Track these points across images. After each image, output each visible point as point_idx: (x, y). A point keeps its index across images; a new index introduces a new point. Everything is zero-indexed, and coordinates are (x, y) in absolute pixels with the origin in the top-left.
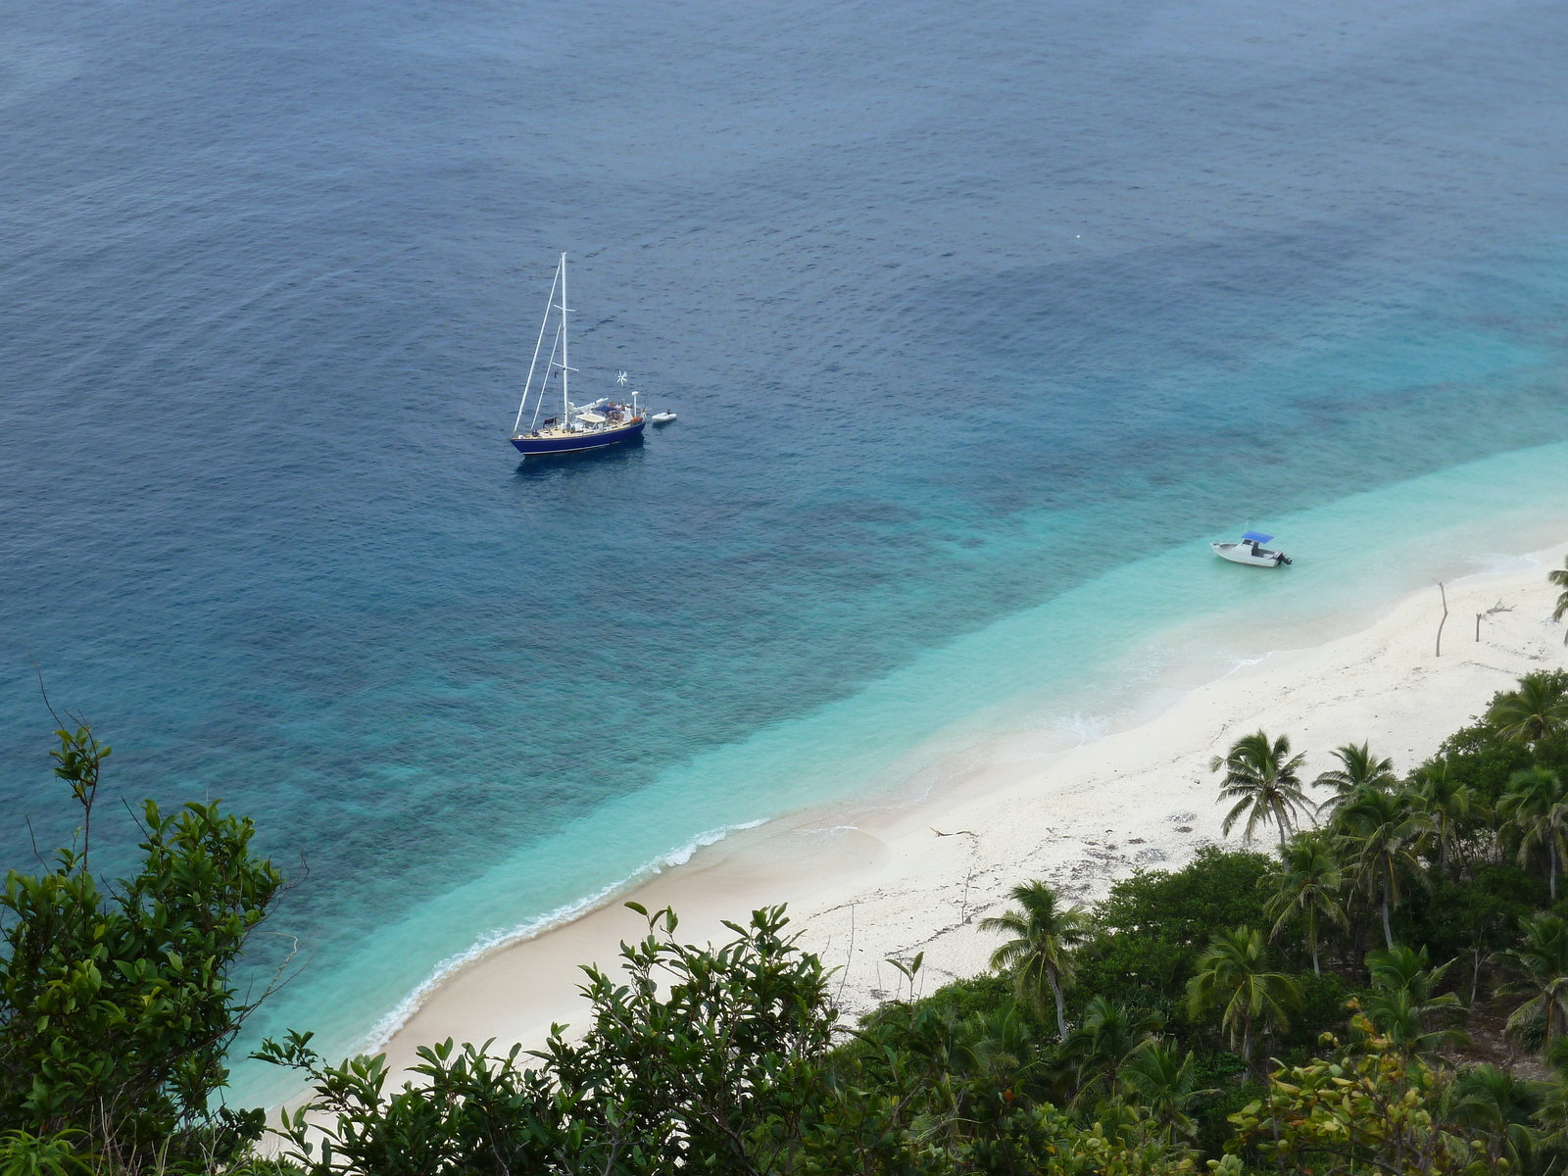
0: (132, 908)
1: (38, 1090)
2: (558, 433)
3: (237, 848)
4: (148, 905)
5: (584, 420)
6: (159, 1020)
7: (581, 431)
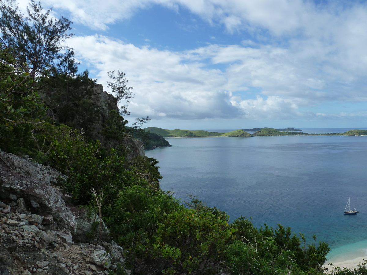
0: (318, 249)
1: (310, 263)
2: (348, 212)
3: (327, 246)
4: (319, 249)
5: (351, 211)
6: (320, 259)
7: (351, 212)
